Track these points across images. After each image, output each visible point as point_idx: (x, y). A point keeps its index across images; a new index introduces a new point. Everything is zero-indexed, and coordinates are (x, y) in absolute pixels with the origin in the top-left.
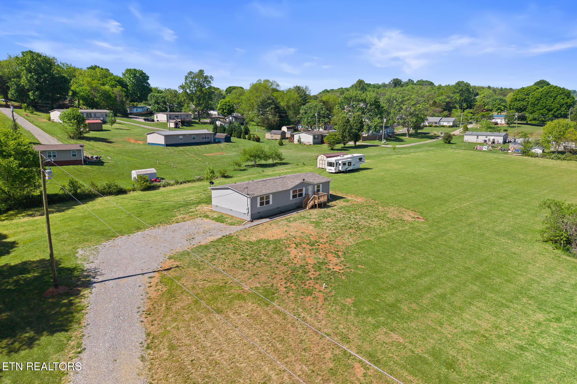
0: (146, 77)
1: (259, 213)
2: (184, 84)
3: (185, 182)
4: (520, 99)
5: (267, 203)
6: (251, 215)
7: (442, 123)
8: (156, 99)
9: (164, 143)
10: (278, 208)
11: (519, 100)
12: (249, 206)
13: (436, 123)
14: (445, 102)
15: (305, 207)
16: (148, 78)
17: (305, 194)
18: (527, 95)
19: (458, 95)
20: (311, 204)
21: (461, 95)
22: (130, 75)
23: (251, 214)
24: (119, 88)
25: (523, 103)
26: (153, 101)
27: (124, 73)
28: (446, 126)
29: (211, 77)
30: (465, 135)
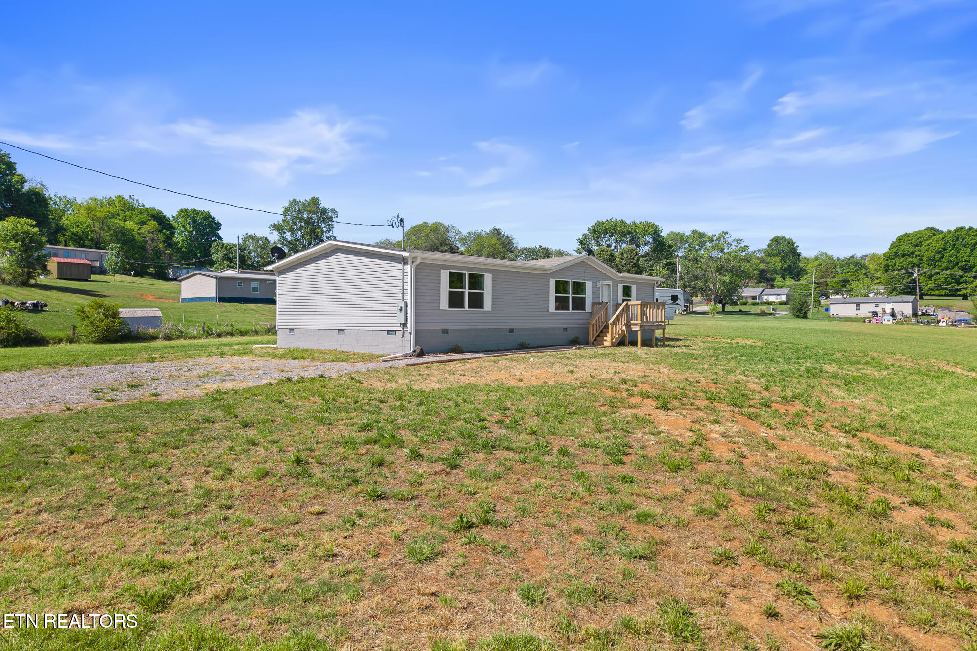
0: (215, 223)
1: (445, 331)
2: (281, 222)
3: (231, 335)
4: (906, 252)
5: (476, 301)
6: (418, 333)
7: (766, 297)
8: (226, 252)
9: (214, 295)
10: (511, 330)
11: (903, 256)
12: (408, 298)
13: (754, 298)
14: (758, 270)
15: (598, 341)
16: (218, 226)
17: (593, 304)
18: (917, 245)
19: (778, 259)
20: (617, 330)
21: (783, 259)
22: (186, 220)
23: (417, 331)
24: (153, 224)
25: (911, 260)
26: (220, 255)
27: (175, 215)
28: (775, 302)
29: (334, 211)
30: (832, 304)
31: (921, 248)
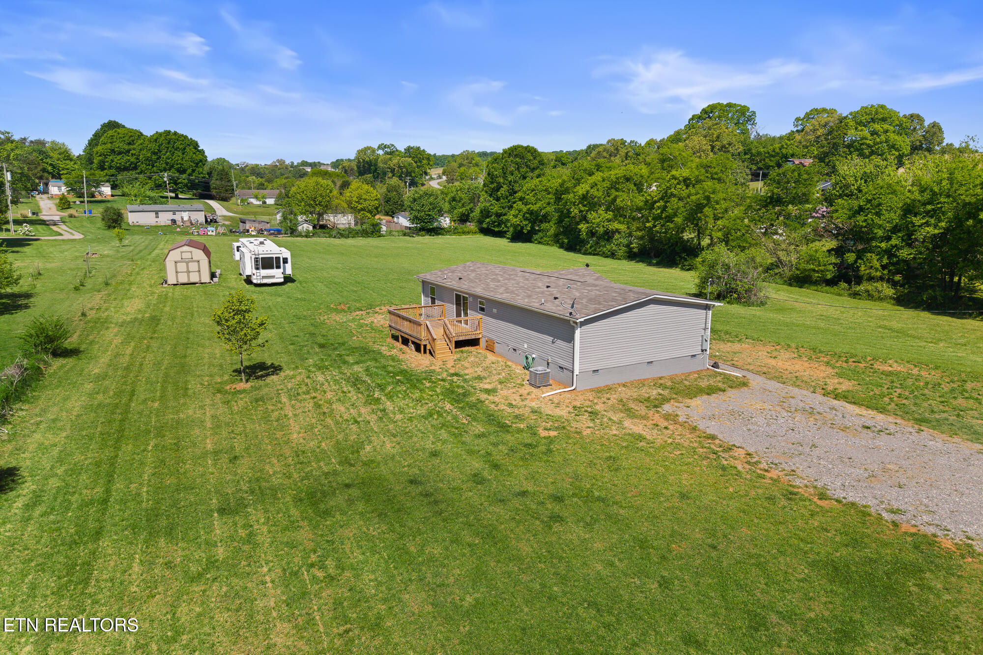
25: (128, 158)
30: (130, 212)
31: (134, 146)
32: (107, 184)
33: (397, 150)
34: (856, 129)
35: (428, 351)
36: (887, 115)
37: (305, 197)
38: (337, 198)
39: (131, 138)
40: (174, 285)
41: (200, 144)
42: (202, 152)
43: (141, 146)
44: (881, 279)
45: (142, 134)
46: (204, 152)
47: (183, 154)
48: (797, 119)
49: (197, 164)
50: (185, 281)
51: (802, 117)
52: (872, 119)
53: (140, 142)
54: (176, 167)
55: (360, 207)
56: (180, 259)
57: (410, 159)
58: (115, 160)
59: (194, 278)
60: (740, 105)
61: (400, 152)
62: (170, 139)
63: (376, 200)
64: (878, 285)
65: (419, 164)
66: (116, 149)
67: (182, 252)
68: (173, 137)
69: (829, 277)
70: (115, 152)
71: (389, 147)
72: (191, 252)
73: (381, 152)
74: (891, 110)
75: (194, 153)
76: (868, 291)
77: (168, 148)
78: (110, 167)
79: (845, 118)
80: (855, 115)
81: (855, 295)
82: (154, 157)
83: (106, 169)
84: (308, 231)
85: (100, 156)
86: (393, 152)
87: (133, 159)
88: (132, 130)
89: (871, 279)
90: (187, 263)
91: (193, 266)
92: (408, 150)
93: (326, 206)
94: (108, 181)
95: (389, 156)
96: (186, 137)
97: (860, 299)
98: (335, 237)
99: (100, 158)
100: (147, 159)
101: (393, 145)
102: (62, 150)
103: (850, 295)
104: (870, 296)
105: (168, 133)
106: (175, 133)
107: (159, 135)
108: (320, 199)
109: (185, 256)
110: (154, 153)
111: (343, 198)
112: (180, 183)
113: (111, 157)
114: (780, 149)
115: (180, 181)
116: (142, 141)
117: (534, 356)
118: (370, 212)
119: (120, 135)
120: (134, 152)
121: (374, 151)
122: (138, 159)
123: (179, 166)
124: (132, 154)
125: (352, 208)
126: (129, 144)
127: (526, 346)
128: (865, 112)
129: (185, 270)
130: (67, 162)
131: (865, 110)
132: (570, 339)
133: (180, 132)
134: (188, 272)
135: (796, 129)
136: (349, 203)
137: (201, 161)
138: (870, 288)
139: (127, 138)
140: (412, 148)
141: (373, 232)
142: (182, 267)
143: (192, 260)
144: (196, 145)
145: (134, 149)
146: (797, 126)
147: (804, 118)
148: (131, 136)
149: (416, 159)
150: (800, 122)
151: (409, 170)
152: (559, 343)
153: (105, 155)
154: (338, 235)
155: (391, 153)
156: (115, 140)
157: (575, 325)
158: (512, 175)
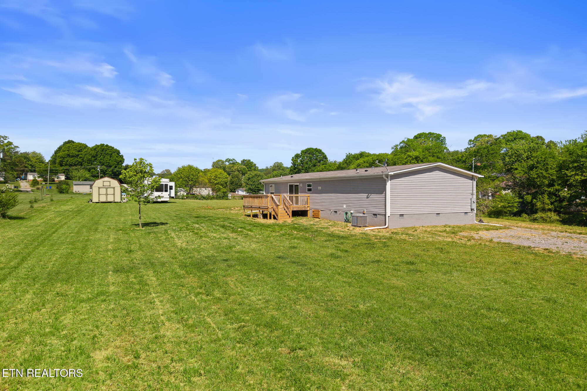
30: (75, 185)
31: (82, 153)
32: (63, 174)
33: (236, 162)
34: (506, 144)
35: (272, 216)
36: (524, 136)
37: (182, 176)
38: (202, 177)
39: (80, 148)
40: (97, 203)
41: (121, 152)
42: (122, 156)
43: (86, 153)
44: (550, 210)
45: (87, 146)
46: (123, 156)
47: (110, 157)
48: (470, 141)
49: (118, 163)
50: (104, 200)
51: (473, 139)
52: (514, 138)
53: (85, 150)
54: (105, 164)
55: (216, 182)
56: (102, 186)
57: (245, 166)
58: (69, 160)
59: (110, 199)
60: (436, 134)
61: (238, 163)
62: (104, 149)
63: (226, 178)
64: (549, 214)
65: (249, 169)
66: (71, 154)
67: (103, 182)
68: (106, 147)
69: (515, 210)
70: (70, 156)
71: (232, 160)
72: (110, 182)
73: (227, 163)
74: (525, 133)
75: (117, 157)
76: (543, 217)
77: (102, 154)
78: (66, 165)
79: (499, 138)
80: (504, 136)
81: (535, 220)
82: (93, 159)
83: (63, 166)
84: (183, 196)
85: (61, 158)
86: (235, 163)
87: (80, 160)
88: (82, 143)
89: (543, 210)
90: (107, 189)
91: (110, 191)
92: (243, 161)
93: (195, 181)
94: (64, 173)
95: (232, 165)
96: (113, 148)
97: (538, 222)
98: (200, 199)
99: (61, 159)
100: (89, 160)
101: (234, 159)
102: (38, 157)
103: (531, 221)
104: (544, 220)
105: (102, 145)
106: (107, 145)
107: (97, 146)
108: (192, 177)
109: (105, 184)
110: (93, 157)
111: (206, 177)
112: (107, 174)
113: (67, 159)
114: (462, 157)
115: (107, 173)
116: (87, 150)
117: (352, 212)
118: (222, 185)
119: (74, 146)
120: (81, 156)
121: (223, 162)
122: (83, 160)
123: (107, 164)
124: (80, 157)
125: (211, 183)
126: (79, 151)
127: (345, 206)
128: (510, 135)
129: (105, 193)
130: (41, 164)
131: (510, 134)
132: (383, 190)
133: (110, 145)
134: (107, 194)
135: (470, 146)
136: (209, 180)
137: (121, 161)
138: (543, 215)
139: (78, 148)
140: (245, 160)
141: (223, 197)
142: (103, 191)
143: (110, 187)
144: (118, 152)
145: (81, 154)
146: (470, 144)
147: (474, 140)
148: (81, 147)
149: (248, 167)
150: (472, 142)
151: (244, 172)
152: (373, 196)
153: (63, 158)
154: (202, 198)
155: (233, 164)
156: (71, 149)
157: (386, 178)
158: (307, 164)
